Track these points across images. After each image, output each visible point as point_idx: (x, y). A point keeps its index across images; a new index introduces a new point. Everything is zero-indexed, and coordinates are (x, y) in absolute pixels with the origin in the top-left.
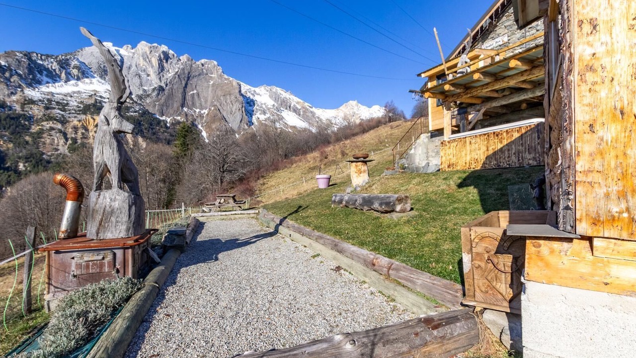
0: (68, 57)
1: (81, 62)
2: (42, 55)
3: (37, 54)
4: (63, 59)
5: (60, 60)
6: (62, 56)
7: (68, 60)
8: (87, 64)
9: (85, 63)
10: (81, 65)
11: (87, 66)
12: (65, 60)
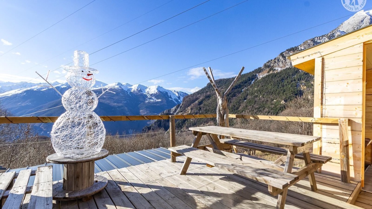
0: (334, 32)
1: (341, 32)
2: (320, 37)
3: (317, 38)
4: (331, 35)
5: (329, 36)
6: (330, 33)
7: (334, 34)
8: (345, 31)
9: (344, 32)
10: (341, 33)
11: (345, 33)
12: (332, 35)
